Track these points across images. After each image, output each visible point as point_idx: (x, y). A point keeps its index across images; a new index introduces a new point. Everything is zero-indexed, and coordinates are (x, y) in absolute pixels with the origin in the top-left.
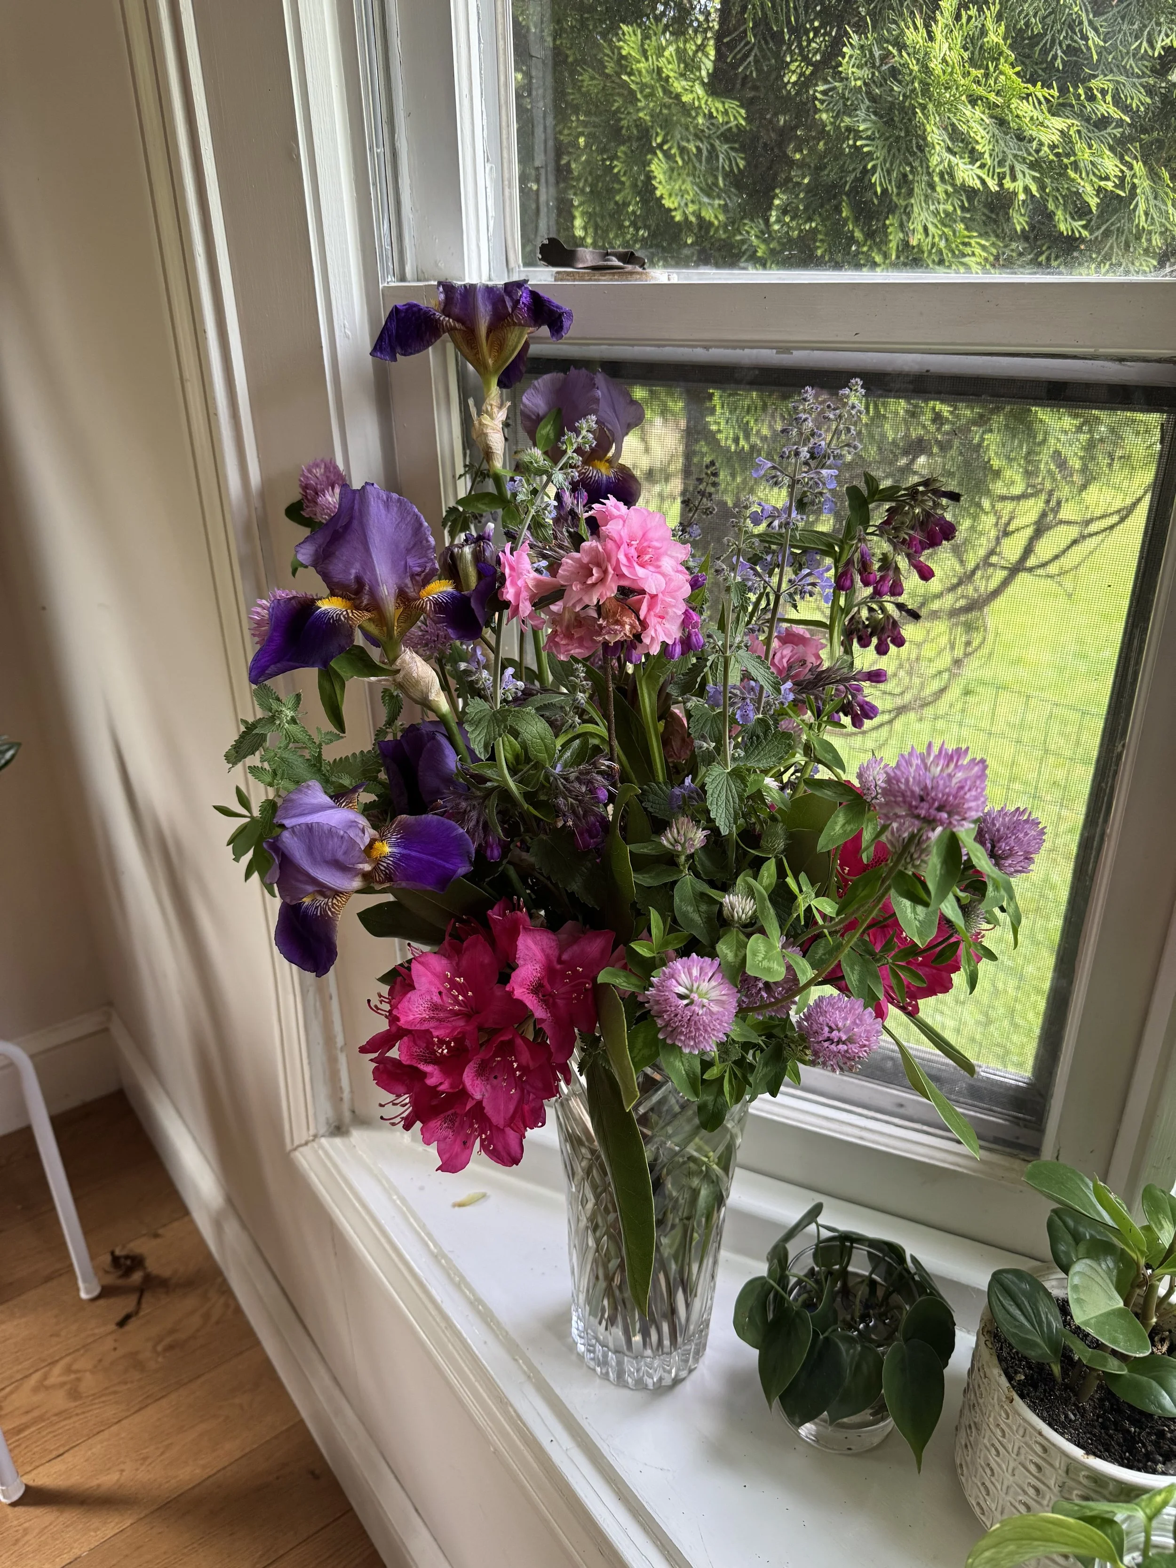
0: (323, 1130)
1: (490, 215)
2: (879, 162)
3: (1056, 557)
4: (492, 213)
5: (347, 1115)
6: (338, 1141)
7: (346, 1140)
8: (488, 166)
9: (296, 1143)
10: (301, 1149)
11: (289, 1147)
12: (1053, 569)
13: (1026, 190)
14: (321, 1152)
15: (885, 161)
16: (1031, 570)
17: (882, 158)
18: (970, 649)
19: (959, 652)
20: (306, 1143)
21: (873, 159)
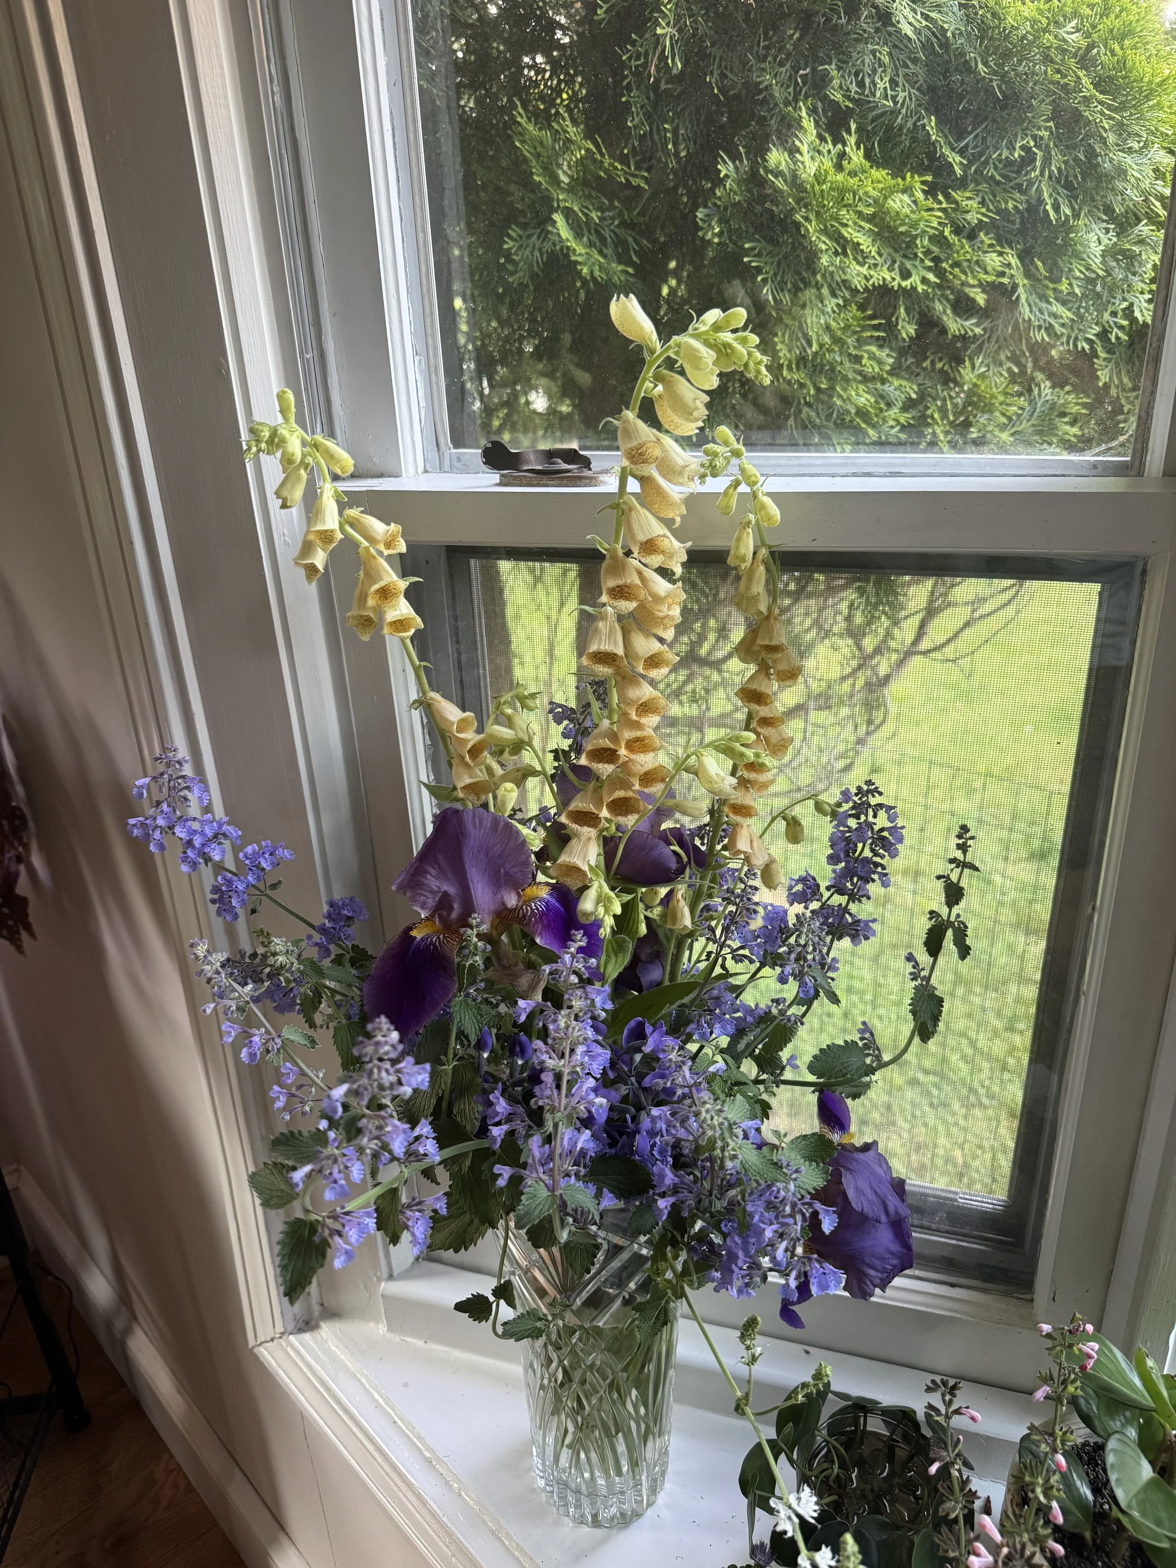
0: (290, 1327)
1: (421, 405)
2: (769, 276)
3: (949, 641)
4: (423, 404)
5: (316, 1309)
6: (307, 1336)
7: (316, 1334)
8: (417, 358)
9: (261, 1338)
10: (265, 1345)
11: (251, 1342)
12: (949, 651)
13: (924, 281)
14: (289, 1350)
15: (775, 275)
16: (926, 653)
17: (772, 272)
18: (872, 728)
19: (862, 730)
20: (272, 1340)
21: (762, 273)
